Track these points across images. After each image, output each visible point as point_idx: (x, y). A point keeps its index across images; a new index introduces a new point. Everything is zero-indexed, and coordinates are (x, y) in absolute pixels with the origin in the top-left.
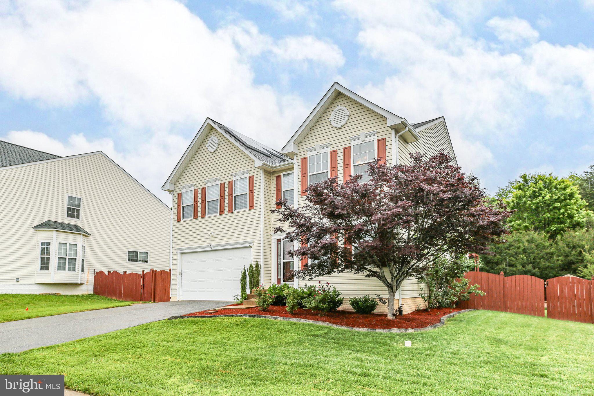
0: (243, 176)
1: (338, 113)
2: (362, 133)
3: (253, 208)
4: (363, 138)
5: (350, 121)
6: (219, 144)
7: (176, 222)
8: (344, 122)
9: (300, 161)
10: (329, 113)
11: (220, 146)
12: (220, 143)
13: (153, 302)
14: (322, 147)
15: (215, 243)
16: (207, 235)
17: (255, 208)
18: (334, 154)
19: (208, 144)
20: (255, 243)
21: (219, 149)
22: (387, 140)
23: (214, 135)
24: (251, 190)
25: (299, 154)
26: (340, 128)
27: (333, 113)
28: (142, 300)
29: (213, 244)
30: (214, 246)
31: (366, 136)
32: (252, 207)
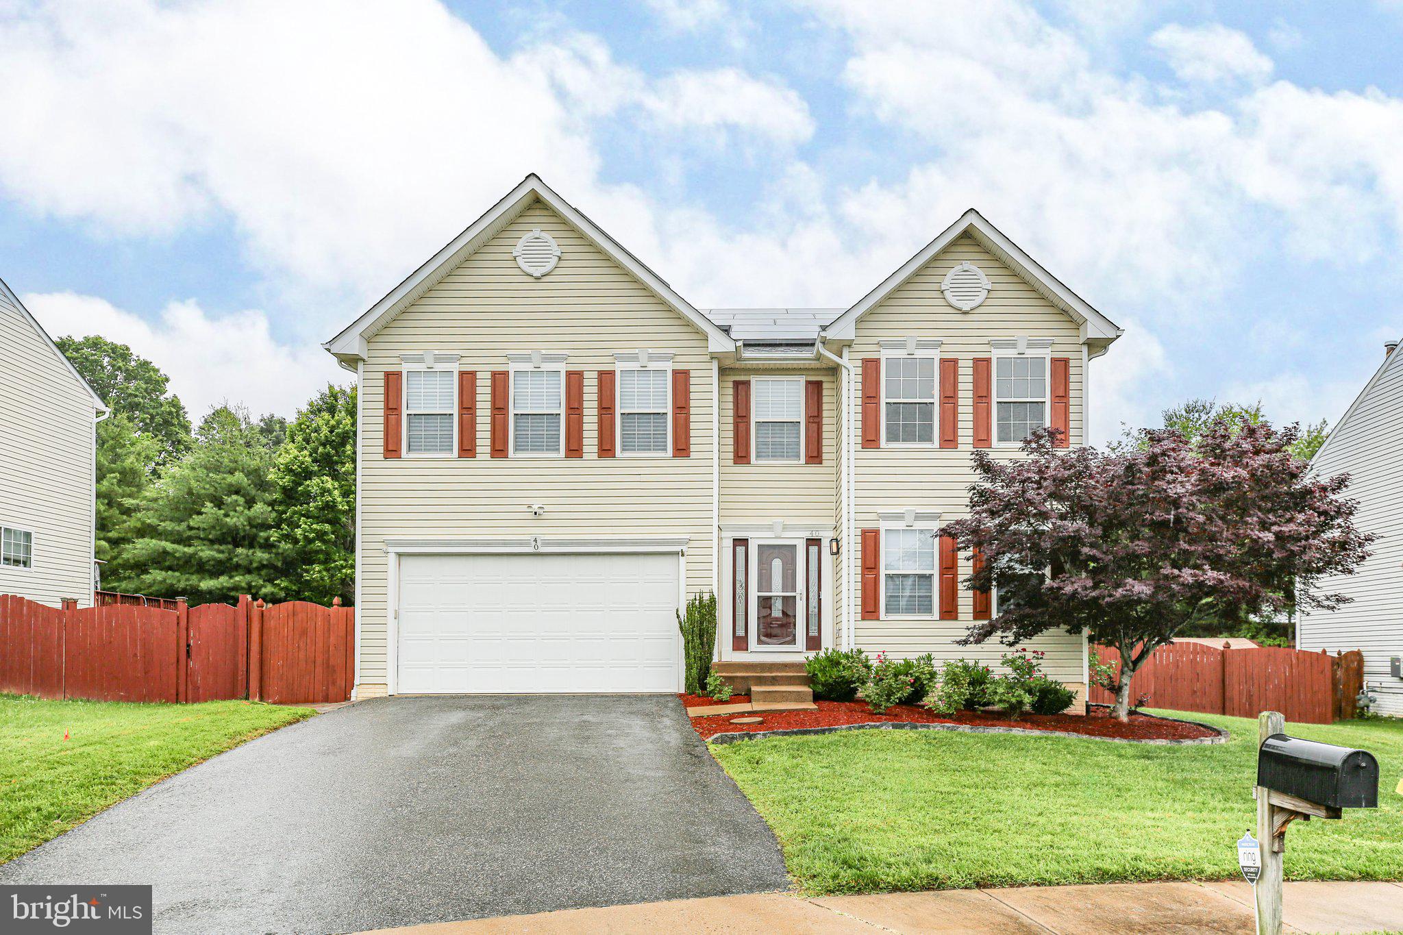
0: (653, 366)
1: (963, 277)
2: (1022, 336)
3: (684, 453)
4: (1022, 347)
5: (989, 302)
6: (560, 258)
7: (381, 457)
8: (978, 301)
9: (859, 363)
10: (941, 271)
11: (562, 264)
12: (565, 256)
13: (257, 700)
14: (922, 345)
15: (547, 533)
16: (525, 508)
17: (693, 455)
18: (949, 367)
19: (518, 248)
20: (692, 544)
21: (558, 271)
22: (1072, 363)
23: (544, 227)
24: (682, 407)
25: (856, 348)
26: (966, 313)
27: (951, 273)
28: (182, 696)
29: (543, 537)
30: (547, 543)
31: (1031, 345)
32: (682, 449)
